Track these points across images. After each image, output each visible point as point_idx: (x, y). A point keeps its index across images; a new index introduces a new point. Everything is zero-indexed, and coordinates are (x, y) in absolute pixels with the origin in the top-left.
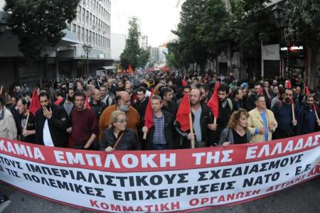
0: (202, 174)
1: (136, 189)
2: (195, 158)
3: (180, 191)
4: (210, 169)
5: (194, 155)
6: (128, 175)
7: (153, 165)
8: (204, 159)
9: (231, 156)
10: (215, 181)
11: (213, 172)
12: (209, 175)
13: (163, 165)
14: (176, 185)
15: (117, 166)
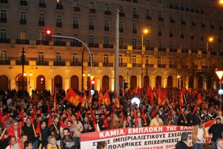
0: (169, 134)
1: (151, 140)
3: (163, 141)
4: (171, 133)
5: (167, 127)
6: (149, 134)
7: (157, 131)
8: (169, 129)
9: (176, 128)
10: (173, 138)
12: (171, 135)
13: (159, 131)
14: (162, 139)
15: (147, 131)
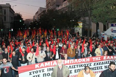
0: (95, 64)
1: (80, 68)
2: (93, 59)
4: (96, 62)
5: (93, 58)
7: (85, 61)
8: (95, 59)
10: (97, 66)
11: (97, 63)
12: (96, 64)
13: (87, 61)
15: (77, 62)
